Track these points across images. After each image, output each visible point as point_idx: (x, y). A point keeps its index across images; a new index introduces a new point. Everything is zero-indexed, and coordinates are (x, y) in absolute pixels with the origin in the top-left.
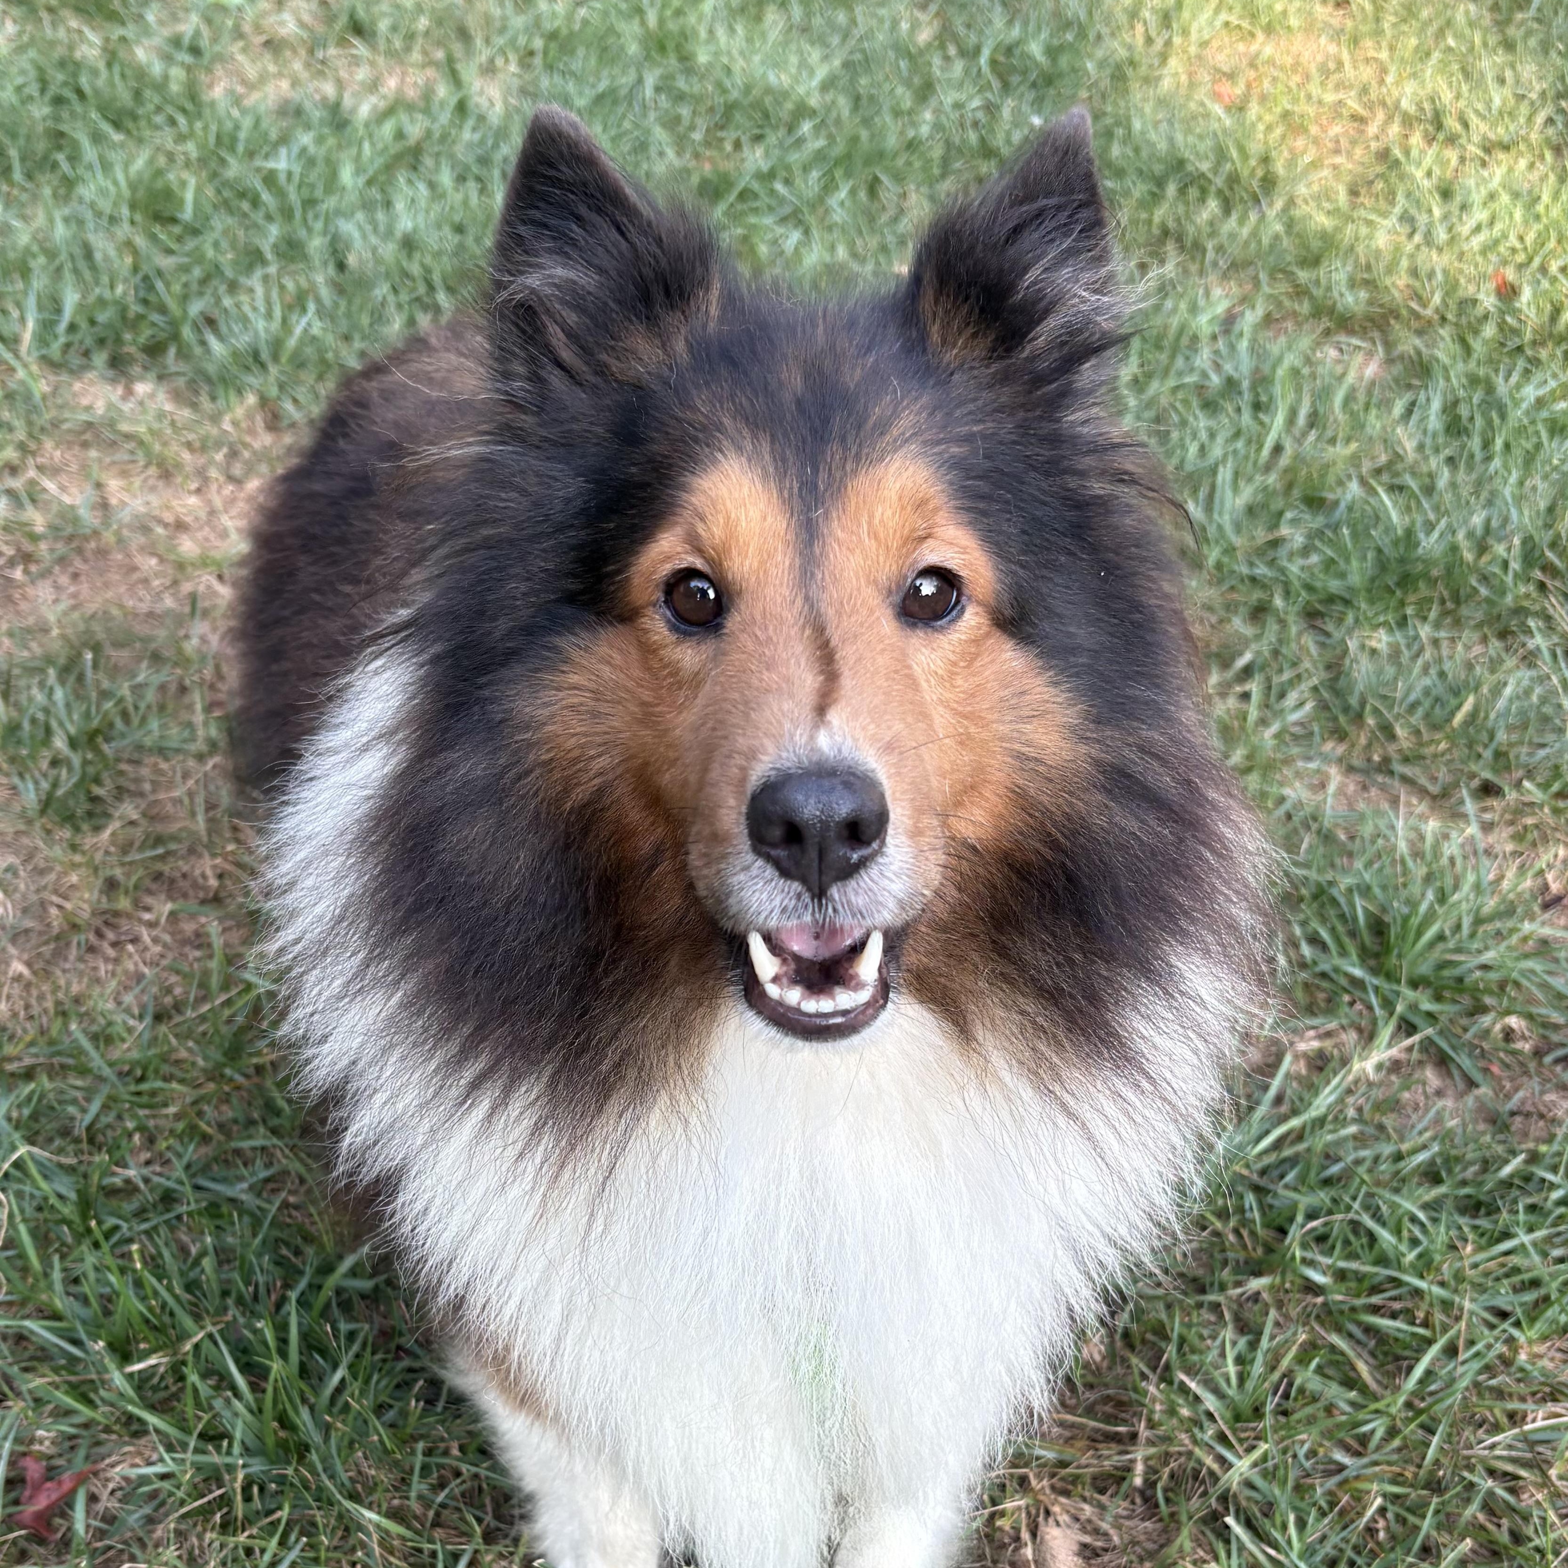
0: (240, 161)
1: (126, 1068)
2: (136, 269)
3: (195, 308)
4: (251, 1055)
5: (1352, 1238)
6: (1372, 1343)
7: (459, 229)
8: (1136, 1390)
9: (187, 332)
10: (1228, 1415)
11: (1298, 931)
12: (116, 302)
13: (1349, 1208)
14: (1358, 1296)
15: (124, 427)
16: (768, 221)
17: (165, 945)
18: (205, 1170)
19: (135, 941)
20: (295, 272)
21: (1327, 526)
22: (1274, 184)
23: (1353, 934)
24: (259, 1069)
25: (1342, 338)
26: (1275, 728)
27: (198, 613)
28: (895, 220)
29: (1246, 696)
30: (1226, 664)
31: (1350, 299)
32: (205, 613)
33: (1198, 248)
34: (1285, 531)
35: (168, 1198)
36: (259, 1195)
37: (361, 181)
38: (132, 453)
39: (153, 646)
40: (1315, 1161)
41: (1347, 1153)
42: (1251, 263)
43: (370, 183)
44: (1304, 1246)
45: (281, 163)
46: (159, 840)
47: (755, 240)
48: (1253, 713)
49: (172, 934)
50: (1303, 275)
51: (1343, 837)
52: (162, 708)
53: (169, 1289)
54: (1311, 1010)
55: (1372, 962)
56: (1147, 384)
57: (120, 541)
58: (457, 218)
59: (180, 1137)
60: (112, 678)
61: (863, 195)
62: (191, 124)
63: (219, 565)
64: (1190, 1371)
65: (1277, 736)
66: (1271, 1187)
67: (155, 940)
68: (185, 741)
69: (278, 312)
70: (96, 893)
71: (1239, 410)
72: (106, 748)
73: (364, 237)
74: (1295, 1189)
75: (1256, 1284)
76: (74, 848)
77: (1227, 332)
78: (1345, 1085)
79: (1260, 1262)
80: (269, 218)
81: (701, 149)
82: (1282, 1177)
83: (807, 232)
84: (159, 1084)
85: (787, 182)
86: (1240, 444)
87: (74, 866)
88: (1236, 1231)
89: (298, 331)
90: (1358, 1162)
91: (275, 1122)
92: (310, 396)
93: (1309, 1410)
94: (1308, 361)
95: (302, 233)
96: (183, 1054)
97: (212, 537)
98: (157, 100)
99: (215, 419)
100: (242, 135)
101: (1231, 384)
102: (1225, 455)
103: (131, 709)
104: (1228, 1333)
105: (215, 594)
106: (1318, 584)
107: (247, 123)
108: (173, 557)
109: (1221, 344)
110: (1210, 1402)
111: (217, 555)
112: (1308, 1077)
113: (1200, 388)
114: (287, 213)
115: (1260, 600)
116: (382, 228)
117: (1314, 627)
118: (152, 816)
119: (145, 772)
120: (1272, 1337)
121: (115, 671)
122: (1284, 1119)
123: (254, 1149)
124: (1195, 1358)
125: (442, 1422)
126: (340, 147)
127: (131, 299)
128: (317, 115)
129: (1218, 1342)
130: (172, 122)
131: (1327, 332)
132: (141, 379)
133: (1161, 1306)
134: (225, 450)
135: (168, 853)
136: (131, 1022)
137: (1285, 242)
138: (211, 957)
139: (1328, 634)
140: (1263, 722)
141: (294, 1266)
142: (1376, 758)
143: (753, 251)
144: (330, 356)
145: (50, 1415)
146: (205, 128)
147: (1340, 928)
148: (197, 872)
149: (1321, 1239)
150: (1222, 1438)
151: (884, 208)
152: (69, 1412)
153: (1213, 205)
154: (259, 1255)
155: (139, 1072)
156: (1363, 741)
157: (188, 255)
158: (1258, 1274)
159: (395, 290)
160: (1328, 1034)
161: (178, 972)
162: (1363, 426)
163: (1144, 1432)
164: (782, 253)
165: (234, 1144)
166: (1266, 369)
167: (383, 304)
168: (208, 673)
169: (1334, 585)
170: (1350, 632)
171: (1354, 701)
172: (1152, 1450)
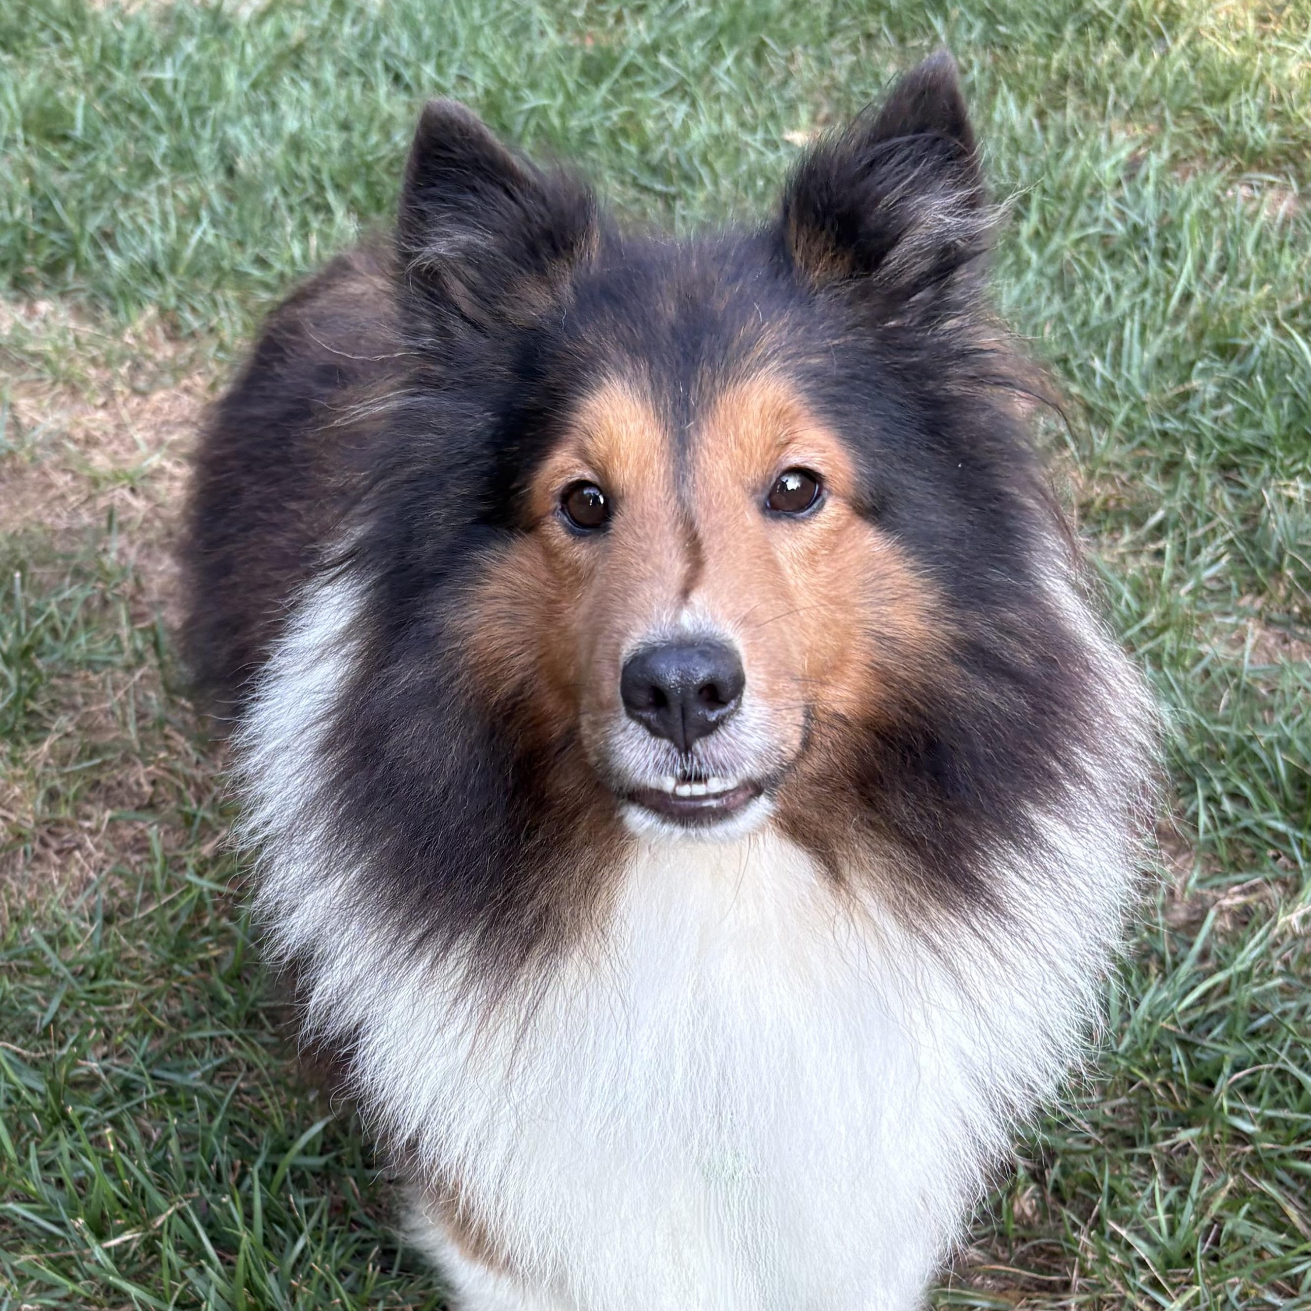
0: (127, 74)
1: (81, 968)
2: (33, 191)
3: (94, 223)
4: (195, 952)
5: (1279, 1087)
6: (1303, 1189)
7: (345, 126)
8: (1067, 1240)
9: (86, 250)
10: (1159, 1261)
11: (1219, 788)
12: (17, 224)
13: (1276, 1057)
14: (1287, 1143)
15: (31, 347)
16: (653, 95)
17: (106, 851)
18: (159, 1061)
19: (79, 847)
20: (187, 181)
21: (1241, 374)
22: (1178, 17)
23: (1275, 788)
24: (204, 965)
25: (1255, 175)
26: (1190, 585)
27: (115, 526)
28: (784, 83)
29: (1159, 554)
30: (1138, 523)
31: (1260, 133)
32: (122, 527)
33: (1099, 90)
34: (1196, 382)
35: (128, 1089)
36: (211, 1083)
37: (245, 85)
38: (39, 371)
39: (75, 561)
40: (1242, 1014)
41: (1274, 1005)
42: (1156, 102)
43: (254, 86)
44: (1231, 1097)
45: (167, 73)
46: (95, 751)
47: (642, 115)
48: (1167, 573)
49: (113, 840)
50: (1211, 112)
51: (1263, 691)
52: (87, 623)
53: (140, 1167)
54: (1235, 866)
55: (1295, 816)
56: (1049, 238)
57: (33, 459)
58: (342, 115)
59: (134, 1032)
60: (38, 596)
61: (749, 62)
62: (75, 39)
63: (131, 479)
64: (1121, 1221)
65: (1190, 592)
66: (1199, 1041)
67: (98, 847)
68: (111, 654)
69: (173, 223)
70: (39, 803)
71: (1145, 259)
72: (39, 663)
73: (252, 141)
74: (1223, 1043)
75: (1184, 1136)
76: (14, 761)
77: (1131, 177)
78: (1270, 938)
79: (1188, 1115)
80: (158, 129)
81: (581, 25)
82: (1209, 1031)
83: (694, 104)
84: (112, 982)
85: (671, 54)
86: (1147, 295)
87: (17, 779)
88: (1164, 1085)
89: (194, 241)
90: (1284, 1014)
91: (223, 1013)
92: (208, 304)
93: (1241, 1254)
94: (1217, 202)
95: (192, 141)
96: (133, 953)
97: (121, 449)
98: (42, 17)
99: (117, 333)
100: (127, 47)
101: (1137, 231)
102: (1132, 308)
103: (59, 626)
104: (1158, 1183)
105: (129, 506)
106: (1231, 435)
107: (130, 34)
108: (86, 473)
109: (1125, 191)
110: (1142, 1250)
111: (130, 468)
112: (1234, 932)
113: (1104, 240)
114: (175, 123)
115: (1172, 455)
116: (268, 131)
117: (1227, 479)
118: (86, 727)
119: (76, 685)
120: (1202, 1187)
121: (39, 589)
122: (1210, 974)
123: (203, 1039)
124: (1127, 1209)
125: (398, 1287)
126: (222, 52)
127: (29, 220)
128: (198, 20)
129: (1148, 1192)
130: (58, 39)
131: (1238, 170)
132: (43, 298)
133: (1090, 1159)
134: (128, 363)
135: (104, 763)
136: (83, 925)
137: (1191, 79)
138: (152, 860)
139: (1243, 487)
140: (1178, 579)
141: (249, 1147)
142: (1296, 609)
143: (639, 127)
144: (226, 264)
145: (33, 1290)
146: (91, 41)
147: (1261, 783)
148: (132, 780)
149: (1248, 1090)
150: (1155, 1284)
151: (771, 72)
152: (51, 1287)
153: (1114, 45)
154: (219, 1138)
155: (92, 972)
156: (1282, 593)
157: (80, 171)
158: (1187, 1126)
159: (285, 193)
160: (1253, 889)
161: (121, 876)
162: (1276, 267)
163: (1076, 1280)
164: (670, 126)
165: (185, 1036)
166: (1173, 213)
167: (275, 207)
168: (128, 586)
169: (1248, 435)
170: (1265, 483)
171: (1271, 554)
172: (1084, 1297)
